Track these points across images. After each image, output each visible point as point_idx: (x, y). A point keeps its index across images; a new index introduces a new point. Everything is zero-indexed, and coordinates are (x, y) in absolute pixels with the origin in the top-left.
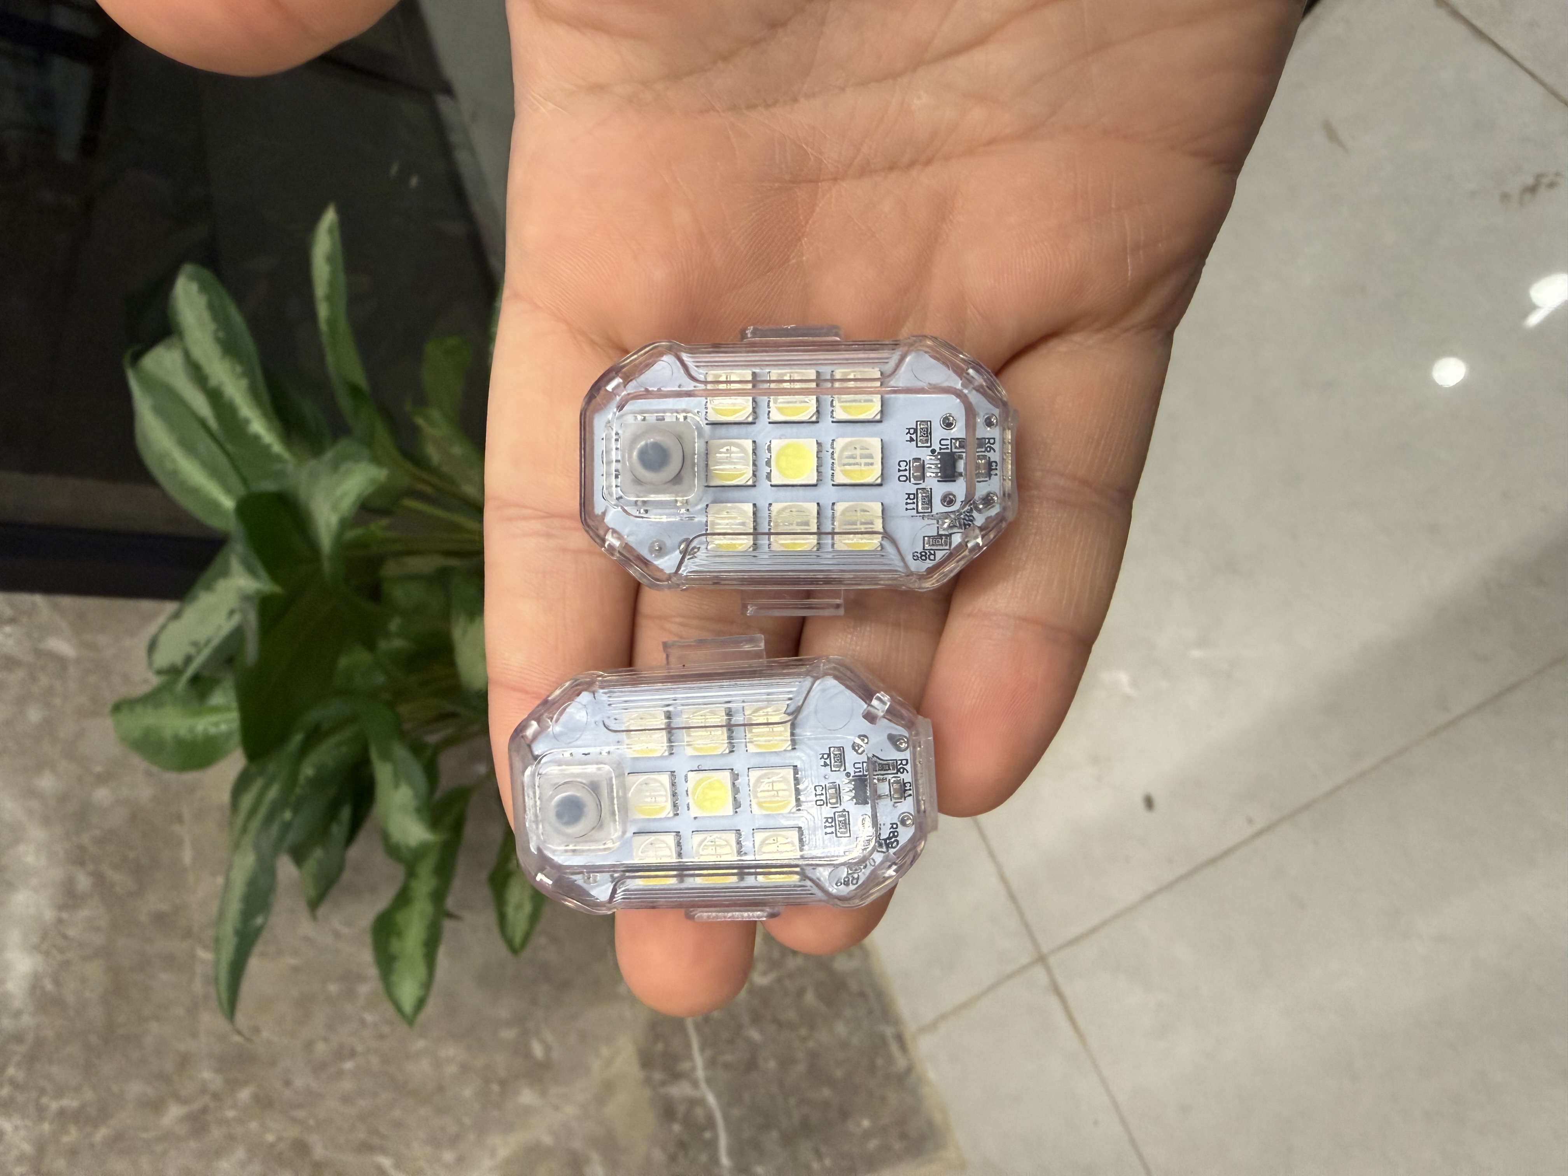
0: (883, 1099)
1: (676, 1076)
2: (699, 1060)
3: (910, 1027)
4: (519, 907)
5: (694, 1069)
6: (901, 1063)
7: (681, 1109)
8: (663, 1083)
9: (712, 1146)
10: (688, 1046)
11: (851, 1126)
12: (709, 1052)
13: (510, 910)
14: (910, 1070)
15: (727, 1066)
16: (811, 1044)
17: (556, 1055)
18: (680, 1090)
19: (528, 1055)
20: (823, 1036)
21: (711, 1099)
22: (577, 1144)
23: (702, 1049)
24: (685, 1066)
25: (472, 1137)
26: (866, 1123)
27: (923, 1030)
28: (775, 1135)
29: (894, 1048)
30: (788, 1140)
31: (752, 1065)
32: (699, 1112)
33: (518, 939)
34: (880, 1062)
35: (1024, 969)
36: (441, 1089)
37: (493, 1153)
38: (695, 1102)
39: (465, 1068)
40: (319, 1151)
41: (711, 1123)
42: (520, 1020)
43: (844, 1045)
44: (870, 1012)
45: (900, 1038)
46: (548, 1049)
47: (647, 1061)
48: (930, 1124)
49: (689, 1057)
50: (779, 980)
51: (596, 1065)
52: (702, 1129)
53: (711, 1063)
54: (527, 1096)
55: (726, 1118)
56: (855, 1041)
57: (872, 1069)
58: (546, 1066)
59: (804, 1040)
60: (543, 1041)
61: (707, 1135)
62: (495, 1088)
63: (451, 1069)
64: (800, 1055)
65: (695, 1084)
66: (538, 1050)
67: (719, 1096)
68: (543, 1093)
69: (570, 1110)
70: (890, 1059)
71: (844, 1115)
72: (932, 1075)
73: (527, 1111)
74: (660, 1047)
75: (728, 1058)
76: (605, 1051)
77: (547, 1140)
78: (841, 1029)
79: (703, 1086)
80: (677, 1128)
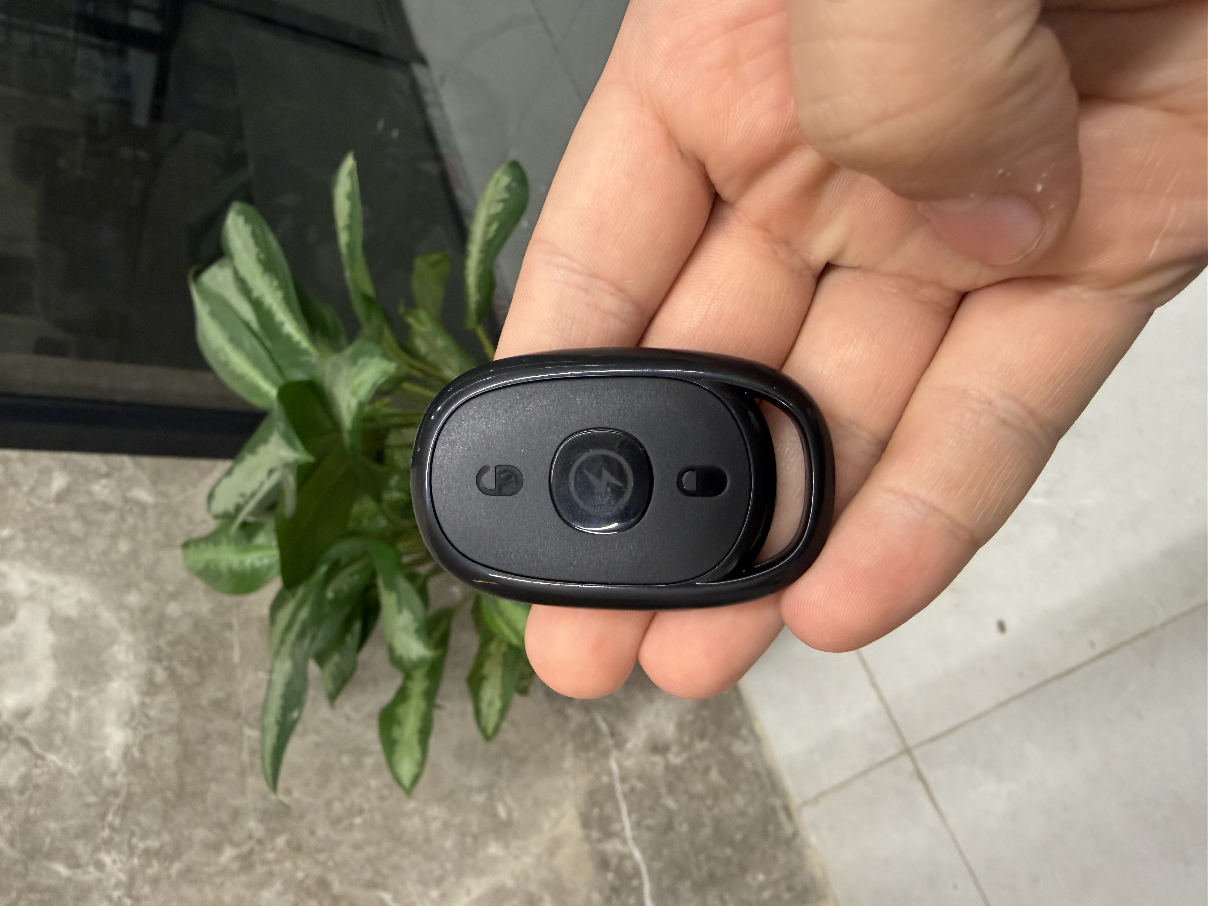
0: (775, 858)
1: (608, 835)
2: (627, 823)
3: (795, 800)
4: (490, 704)
5: (623, 829)
6: (788, 830)
7: (614, 861)
8: (599, 841)
9: (638, 891)
10: (618, 810)
11: (749, 879)
12: (635, 817)
13: (484, 706)
14: (796, 834)
15: (649, 828)
16: (716, 811)
17: (516, 815)
18: (612, 847)
19: (494, 815)
20: (726, 805)
21: (637, 855)
22: (533, 887)
23: (630, 813)
24: (616, 827)
25: (452, 879)
26: (761, 877)
27: (805, 803)
28: (688, 884)
29: (782, 816)
30: (699, 888)
31: (669, 827)
32: (628, 865)
33: (490, 728)
34: (771, 828)
35: (892, 758)
36: (428, 840)
37: (468, 892)
38: (624, 857)
39: (446, 825)
40: (337, 887)
41: (637, 873)
42: (489, 787)
43: (742, 814)
44: (762, 787)
45: (787, 809)
46: (509, 812)
47: (586, 822)
48: (813, 879)
49: (620, 820)
50: (690, 760)
51: (546, 825)
52: (630, 878)
53: (637, 825)
54: (494, 849)
55: (650, 869)
56: (751, 810)
57: (765, 833)
58: (508, 824)
59: (710, 808)
60: (506, 805)
61: (635, 883)
62: (469, 840)
63: (435, 826)
64: (707, 820)
65: (625, 842)
66: (502, 812)
67: (643, 851)
68: (507, 846)
69: (528, 860)
70: (779, 827)
71: (744, 869)
72: (813, 839)
73: (494, 860)
74: (596, 811)
75: (650, 822)
76: (553, 813)
77: (510, 883)
78: (739, 800)
79: (631, 843)
80: (610, 876)
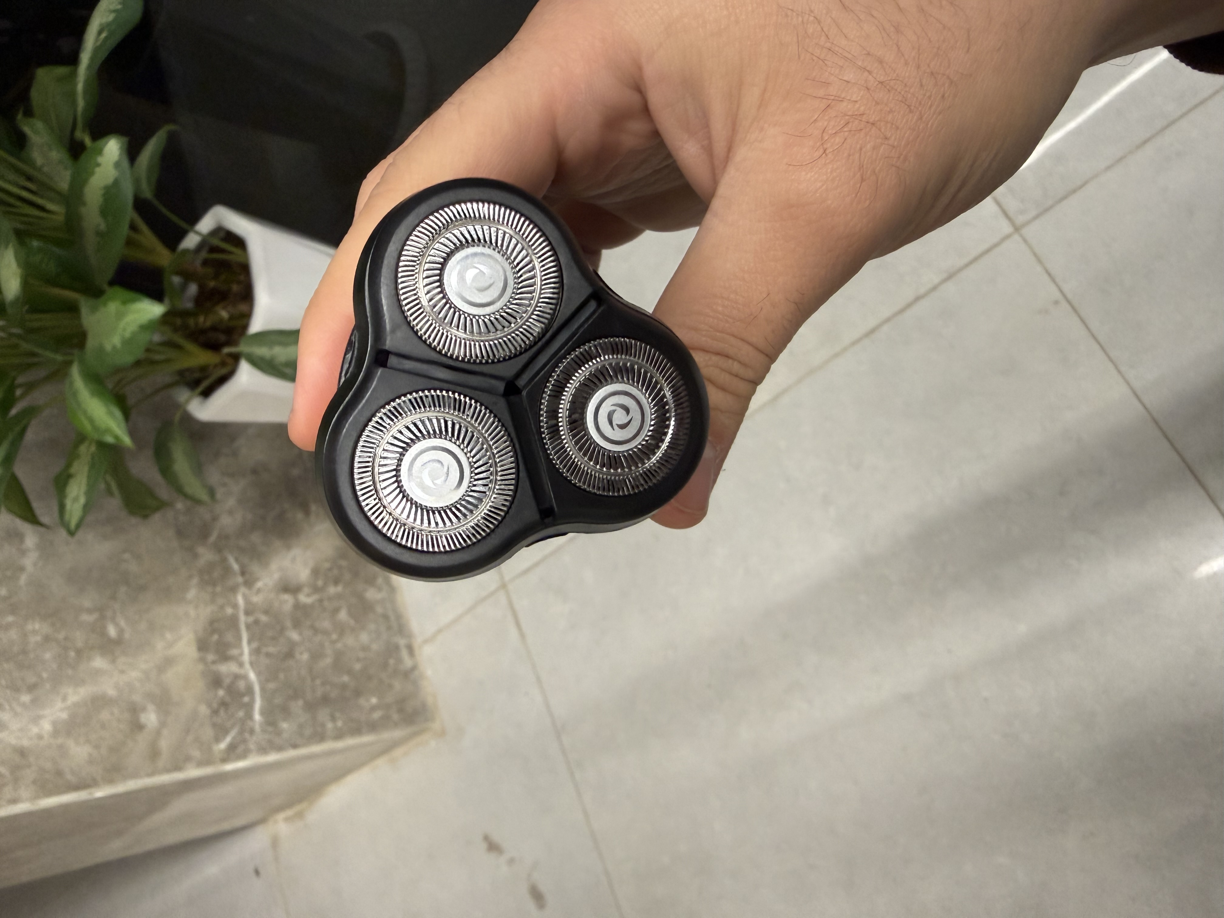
0: (390, 686)
1: (225, 658)
2: (246, 650)
3: (418, 639)
4: (76, 499)
5: (242, 654)
6: (408, 662)
7: (227, 681)
8: (214, 662)
9: (249, 707)
10: (239, 639)
11: (362, 701)
12: (255, 645)
13: (68, 503)
14: (414, 668)
15: (268, 655)
16: (339, 645)
17: (127, 635)
18: (227, 669)
19: (103, 633)
20: (350, 640)
21: (252, 676)
22: (137, 698)
23: (249, 642)
24: (234, 652)
25: (48, 686)
26: (374, 700)
27: (426, 641)
28: (300, 703)
29: (404, 653)
30: (311, 707)
31: (289, 655)
32: (242, 684)
33: (73, 524)
34: (392, 662)
35: (492, 594)
36: (24, 652)
37: (64, 699)
38: (239, 677)
39: (47, 639)
41: (250, 691)
42: (101, 610)
43: (365, 648)
44: (389, 628)
45: (410, 649)
46: (121, 632)
47: (202, 646)
48: (424, 706)
49: (239, 645)
50: (321, 601)
51: (160, 645)
52: (243, 695)
53: (256, 652)
54: (99, 662)
55: (263, 689)
56: (375, 647)
57: (385, 665)
58: (119, 642)
59: (334, 642)
60: (117, 625)
61: (246, 699)
62: (72, 654)
63: (34, 639)
64: (329, 651)
65: (241, 665)
66: (112, 631)
67: (258, 674)
68: (113, 661)
69: (134, 674)
70: (399, 661)
71: (358, 693)
72: (429, 673)
73: (98, 672)
74: (216, 637)
75: (271, 649)
76: (169, 636)
77: (112, 692)
78: (364, 637)
79: (247, 666)
80: (221, 693)
